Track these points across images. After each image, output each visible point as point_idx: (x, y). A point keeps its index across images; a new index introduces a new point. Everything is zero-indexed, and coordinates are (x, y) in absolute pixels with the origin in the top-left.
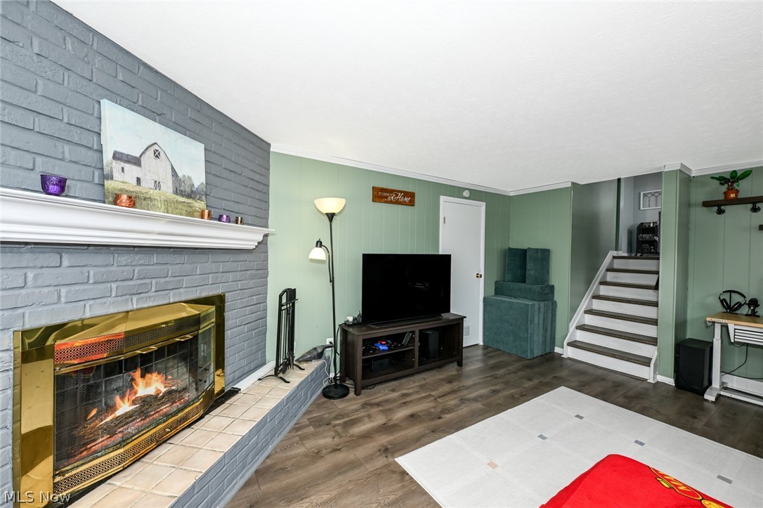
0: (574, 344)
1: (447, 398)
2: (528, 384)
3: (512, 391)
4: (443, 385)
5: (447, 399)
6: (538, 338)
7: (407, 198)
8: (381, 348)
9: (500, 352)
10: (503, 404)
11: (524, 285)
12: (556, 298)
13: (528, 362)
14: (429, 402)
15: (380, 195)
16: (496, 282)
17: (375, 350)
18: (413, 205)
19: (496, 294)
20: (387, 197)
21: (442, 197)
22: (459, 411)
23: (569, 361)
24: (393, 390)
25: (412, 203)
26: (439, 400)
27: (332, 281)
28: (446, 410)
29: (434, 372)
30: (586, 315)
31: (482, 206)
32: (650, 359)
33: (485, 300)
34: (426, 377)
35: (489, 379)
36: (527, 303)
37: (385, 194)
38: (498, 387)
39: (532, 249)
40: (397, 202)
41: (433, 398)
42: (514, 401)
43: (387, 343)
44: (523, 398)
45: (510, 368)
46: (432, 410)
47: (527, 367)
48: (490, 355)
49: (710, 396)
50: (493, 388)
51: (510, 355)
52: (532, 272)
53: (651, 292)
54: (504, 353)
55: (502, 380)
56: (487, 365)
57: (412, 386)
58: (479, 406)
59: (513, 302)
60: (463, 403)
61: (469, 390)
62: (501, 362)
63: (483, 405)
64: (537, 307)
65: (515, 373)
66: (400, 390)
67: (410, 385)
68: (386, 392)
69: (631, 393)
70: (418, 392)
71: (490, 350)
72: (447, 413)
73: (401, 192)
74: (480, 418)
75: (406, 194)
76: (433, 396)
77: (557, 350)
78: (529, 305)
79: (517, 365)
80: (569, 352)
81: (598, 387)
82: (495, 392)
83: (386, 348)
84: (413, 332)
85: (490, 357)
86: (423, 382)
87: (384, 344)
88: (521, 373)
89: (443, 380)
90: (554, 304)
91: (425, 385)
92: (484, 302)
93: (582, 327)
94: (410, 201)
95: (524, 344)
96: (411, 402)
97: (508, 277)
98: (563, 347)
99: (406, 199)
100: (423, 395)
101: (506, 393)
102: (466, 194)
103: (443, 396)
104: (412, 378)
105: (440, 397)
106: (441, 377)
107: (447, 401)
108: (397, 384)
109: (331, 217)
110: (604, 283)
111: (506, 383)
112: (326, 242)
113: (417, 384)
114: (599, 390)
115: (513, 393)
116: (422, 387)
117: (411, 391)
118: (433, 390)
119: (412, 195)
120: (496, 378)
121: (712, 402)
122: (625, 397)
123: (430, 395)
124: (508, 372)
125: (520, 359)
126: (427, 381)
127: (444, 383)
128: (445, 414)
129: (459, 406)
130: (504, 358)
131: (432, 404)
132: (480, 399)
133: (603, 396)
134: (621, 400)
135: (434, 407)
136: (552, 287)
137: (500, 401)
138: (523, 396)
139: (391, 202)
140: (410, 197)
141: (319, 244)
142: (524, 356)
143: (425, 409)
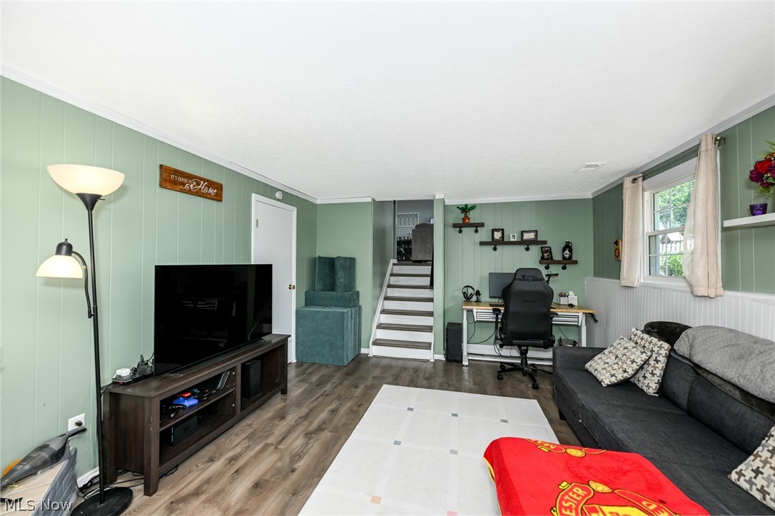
0: (376, 343)
1: (288, 440)
2: (358, 392)
3: (348, 405)
4: (277, 425)
5: (290, 441)
6: (350, 344)
7: (213, 191)
8: (187, 403)
9: (316, 365)
10: (348, 423)
11: (333, 293)
12: (361, 304)
13: (345, 369)
14: (270, 455)
15: (172, 179)
16: (306, 293)
17: (177, 411)
18: (221, 201)
19: (306, 305)
20: (183, 184)
21: (254, 195)
22: (311, 451)
23: (374, 359)
24: (211, 460)
25: (218, 198)
26: (281, 447)
27: (94, 314)
28: (295, 456)
29: (258, 412)
30: (382, 315)
31: (293, 212)
32: (431, 343)
33: (297, 312)
34: (250, 422)
35: (321, 399)
36: (341, 310)
37: (181, 179)
38: (333, 406)
39: (342, 258)
40: (198, 194)
41: (273, 447)
42: (356, 415)
43: (193, 394)
44: (361, 409)
45: (334, 380)
46: (279, 464)
47: (348, 374)
48: (309, 371)
49: (465, 363)
50: (330, 408)
51: (327, 366)
52: (342, 280)
53: (428, 291)
54: (320, 366)
55: (334, 396)
56: (311, 383)
57: (236, 442)
58: (326, 435)
59: (328, 312)
60: (310, 439)
61: (308, 420)
62: (322, 376)
63: (331, 432)
64: (350, 313)
65: (341, 384)
66: (221, 455)
67: (234, 441)
68: (201, 466)
69: (427, 375)
70: (249, 447)
71: (305, 366)
72: (299, 460)
73: (205, 180)
74: (336, 448)
75: (211, 184)
76: (272, 444)
77: (363, 351)
78: (344, 312)
79: (338, 375)
80: (374, 351)
81: (406, 376)
82: (334, 411)
83: (194, 402)
84: (233, 369)
85: (310, 373)
86: (250, 431)
87: (189, 397)
88: (346, 383)
89: (273, 418)
90: (360, 308)
91: (253, 434)
92: (297, 315)
93: (380, 326)
94: (216, 194)
95: (340, 352)
96: (245, 466)
97: (318, 286)
98: (369, 348)
99: (211, 191)
100: (258, 448)
101: (344, 410)
102: (278, 195)
103: (283, 439)
104: (231, 431)
105: (280, 442)
106: (269, 415)
107: (291, 443)
108: (214, 448)
109: (90, 201)
110: (389, 286)
111: (339, 398)
112: (81, 246)
113: (245, 435)
114: (408, 379)
115: (350, 406)
116: (250, 437)
117: (238, 450)
118: (267, 437)
119: (219, 187)
120: (327, 395)
121: (467, 366)
122: (426, 379)
123: (267, 446)
124: (334, 385)
125: (338, 368)
126: (255, 426)
127: (276, 422)
128: (296, 462)
129: (307, 444)
130: (324, 371)
131: (275, 457)
132: (324, 426)
133: (412, 383)
134: (425, 382)
135: (280, 459)
136: (358, 293)
137: (344, 420)
138: (359, 406)
139: (189, 192)
140: (217, 189)
141: (66, 248)
142: (341, 364)
143: (268, 467)
